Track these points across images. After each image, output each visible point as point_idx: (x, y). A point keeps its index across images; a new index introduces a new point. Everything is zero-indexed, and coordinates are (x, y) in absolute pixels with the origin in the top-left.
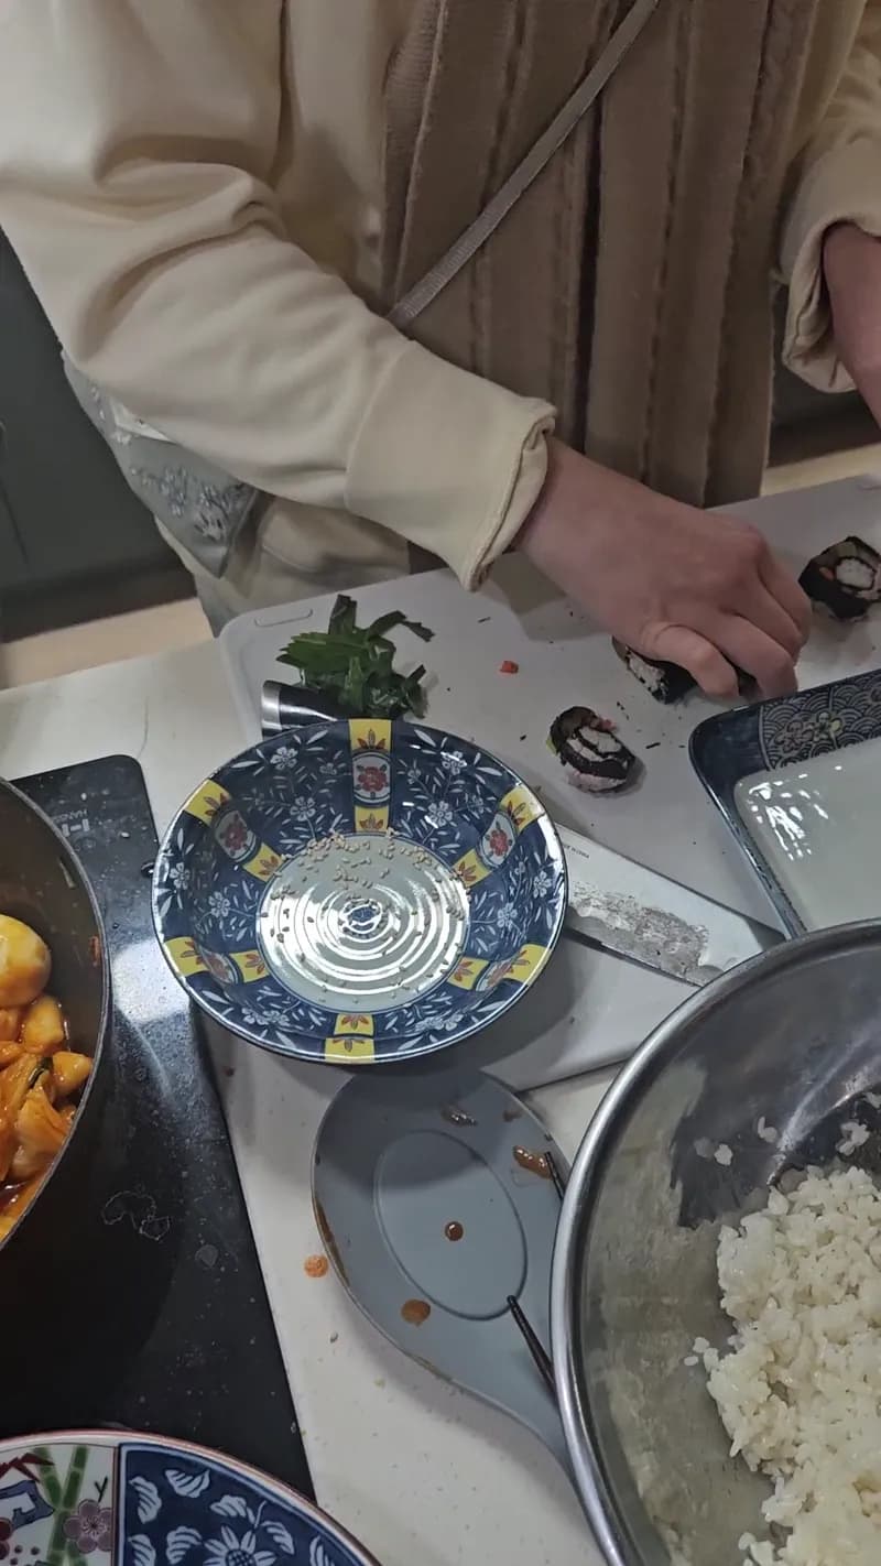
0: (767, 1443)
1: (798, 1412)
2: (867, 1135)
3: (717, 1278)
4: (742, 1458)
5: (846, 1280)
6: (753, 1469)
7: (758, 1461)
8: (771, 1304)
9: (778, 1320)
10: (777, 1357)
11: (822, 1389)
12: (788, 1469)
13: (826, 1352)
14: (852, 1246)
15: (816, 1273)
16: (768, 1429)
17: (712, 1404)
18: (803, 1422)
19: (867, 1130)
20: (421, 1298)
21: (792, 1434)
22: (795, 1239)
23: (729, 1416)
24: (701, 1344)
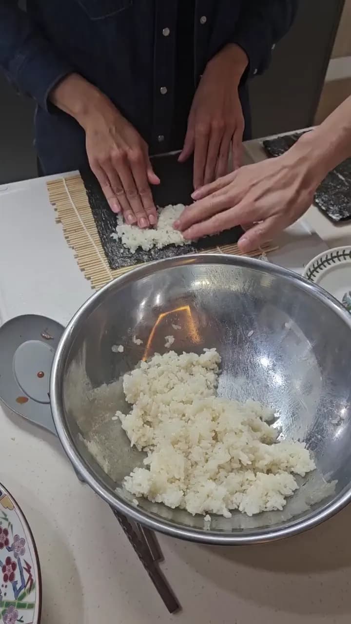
0: (143, 440)
1: (154, 429)
2: (174, 339)
3: (123, 390)
4: (136, 448)
5: (169, 386)
6: (140, 450)
7: (142, 447)
8: (142, 394)
9: (144, 399)
10: (145, 412)
11: (162, 420)
12: (152, 448)
13: (163, 408)
14: (171, 375)
15: (159, 385)
16: (144, 435)
17: (124, 432)
18: (156, 432)
19: (174, 337)
20: (26, 396)
21: (152, 436)
22: (151, 376)
23: (129, 433)
24: (119, 413)
